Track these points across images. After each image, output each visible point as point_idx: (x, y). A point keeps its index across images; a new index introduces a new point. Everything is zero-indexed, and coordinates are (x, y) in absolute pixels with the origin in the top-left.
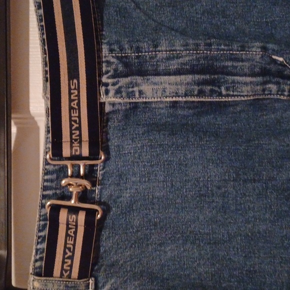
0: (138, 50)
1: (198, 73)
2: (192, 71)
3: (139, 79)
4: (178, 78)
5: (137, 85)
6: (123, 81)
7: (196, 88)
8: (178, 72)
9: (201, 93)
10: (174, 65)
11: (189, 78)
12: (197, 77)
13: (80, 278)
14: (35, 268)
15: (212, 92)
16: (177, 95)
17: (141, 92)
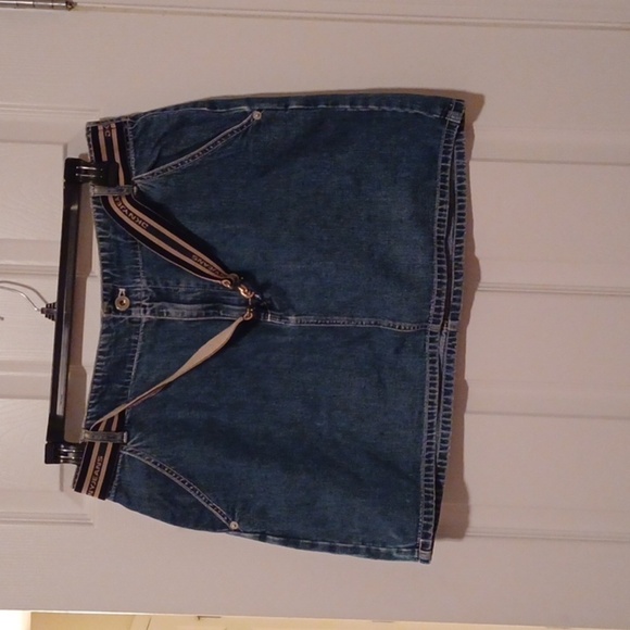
0: (167, 285)
1: (206, 303)
2: (201, 302)
3: (167, 304)
4: (189, 306)
5: (166, 308)
6: (156, 305)
7: (204, 312)
8: (191, 303)
9: (207, 315)
10: (190, 297)
11: (199, 306)
12: (205, 306)
13: (117, 431)
14: (86, 425)
15: (214, 314)
16: (191, 317)
17: (168, 313)
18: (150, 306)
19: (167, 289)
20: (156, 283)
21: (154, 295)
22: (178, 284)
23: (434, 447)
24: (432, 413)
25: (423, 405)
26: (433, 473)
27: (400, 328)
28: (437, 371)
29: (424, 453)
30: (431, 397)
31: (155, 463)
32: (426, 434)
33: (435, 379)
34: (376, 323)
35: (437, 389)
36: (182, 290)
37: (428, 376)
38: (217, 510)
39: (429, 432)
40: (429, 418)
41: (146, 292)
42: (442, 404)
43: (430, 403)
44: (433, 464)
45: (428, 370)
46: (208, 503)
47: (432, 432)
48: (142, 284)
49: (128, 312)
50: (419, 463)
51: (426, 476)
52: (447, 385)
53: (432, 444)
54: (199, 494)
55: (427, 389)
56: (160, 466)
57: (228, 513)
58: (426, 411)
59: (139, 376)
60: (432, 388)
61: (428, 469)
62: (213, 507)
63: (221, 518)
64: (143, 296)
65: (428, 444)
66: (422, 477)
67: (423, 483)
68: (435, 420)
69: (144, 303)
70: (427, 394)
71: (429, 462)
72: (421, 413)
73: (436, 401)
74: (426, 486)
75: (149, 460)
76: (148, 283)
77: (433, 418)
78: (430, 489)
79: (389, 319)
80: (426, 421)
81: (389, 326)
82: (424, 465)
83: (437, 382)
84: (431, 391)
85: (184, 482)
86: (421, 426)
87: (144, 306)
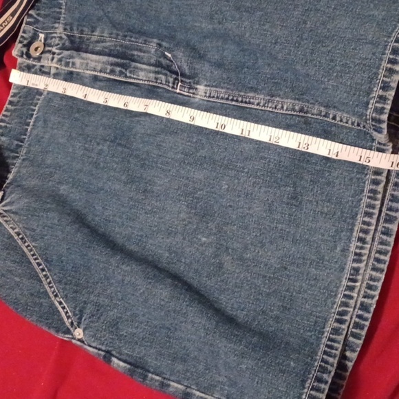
3: (75, 53)
8: (99, 53)
15: (121, 73)
16: (95, 70)
17: (73, 64)
18: (59, 54)
19: (80, 38)
20: (72, 30)
21: (67, 44)
22: (93, 32)
23: (352, 302)
24: (360, 255)
25: (349, 240)
26: (341, 338)
27: (334, 118)
28: (380, 196)
29: (337, 308)
30: (363, 231)
31: (18, 234)
32: (345, 282)
33: (373, 207)
34: (301, 110)
35: (374, 221)
36: (94, 38)
37: (365, 201)
38: (64, 308)
39: (350, 280)
40: (354, 261)
41: (61, 38)
42: (378, 234)
43: (361, 240)
44: (344, 327)
45: (366, 193)
46: (56, 296)
47: (355, 281)
48: (59, 30)
49: (39, 59)
50: (326, 320)
51: (330, 340)
52: (390, 209)
53: (351, 297)
54: (50, 283)
55: (360, 218)
56: (22, 239)
57: (75, 315)
58: (352, 249)
59: (35, 132)
60: (367, 219)
61: (336, 331)
62: (60, 303)
63: (66, 320)
64: (57, 42)
65: (345, 296)
66: (324, 340)
67: (323, 348)
68: (362, 265)
69: (54, 50)
70: (358, 225)
71: (341, 321)
72: (345, 250)
73: (369, 238)
74: (325, 353)
75: (13, 229)
76: (65, 29)
77: (360, 261)
78: (331, 360)
79: (321, 104)
80: (350, 264)
81: (320, 114)
82: (331, 324)
83: (376, 211)
84: (364, 223)
85: (39, 264)
86: (342, 269)
87: (54, 53)
